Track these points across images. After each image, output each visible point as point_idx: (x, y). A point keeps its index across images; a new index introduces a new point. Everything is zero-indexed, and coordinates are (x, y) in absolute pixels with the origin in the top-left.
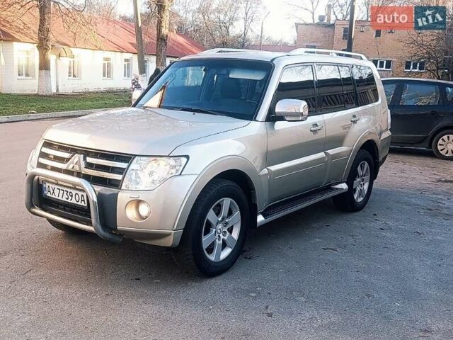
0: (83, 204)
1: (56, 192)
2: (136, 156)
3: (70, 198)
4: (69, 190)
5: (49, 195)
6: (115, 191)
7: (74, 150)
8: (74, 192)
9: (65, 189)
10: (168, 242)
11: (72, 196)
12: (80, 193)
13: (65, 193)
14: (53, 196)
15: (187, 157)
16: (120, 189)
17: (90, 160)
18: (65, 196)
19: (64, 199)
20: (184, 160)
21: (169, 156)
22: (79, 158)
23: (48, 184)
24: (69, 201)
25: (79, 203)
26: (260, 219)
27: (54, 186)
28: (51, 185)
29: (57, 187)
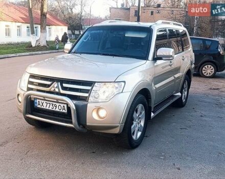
0: (64, 111)
1: (45, 104)
2: (95, 82)
3: (55, 108)
4: (54, 103)
5: (39, 106)
6: (85, 103)
7: (53, 80)
8: (58, 104)
9: (51, 103)
10: (117, 131)
11: (56, 107)
12: (62, 105)
13: (51, 105)
14: (42, 107)
15: (124, 82)
16: (88, 102)
17: (65, 85)
18: (51, 106)
19: (50, 109)
20: (123, 84)
21: (115, 82)
22: (58, 85)
23: (38, 100)
24: (54, 109)
25: (61, 111)
26: (152, 114)
27: (43, 101)
28: (40, 101)
29: (45, 102)
